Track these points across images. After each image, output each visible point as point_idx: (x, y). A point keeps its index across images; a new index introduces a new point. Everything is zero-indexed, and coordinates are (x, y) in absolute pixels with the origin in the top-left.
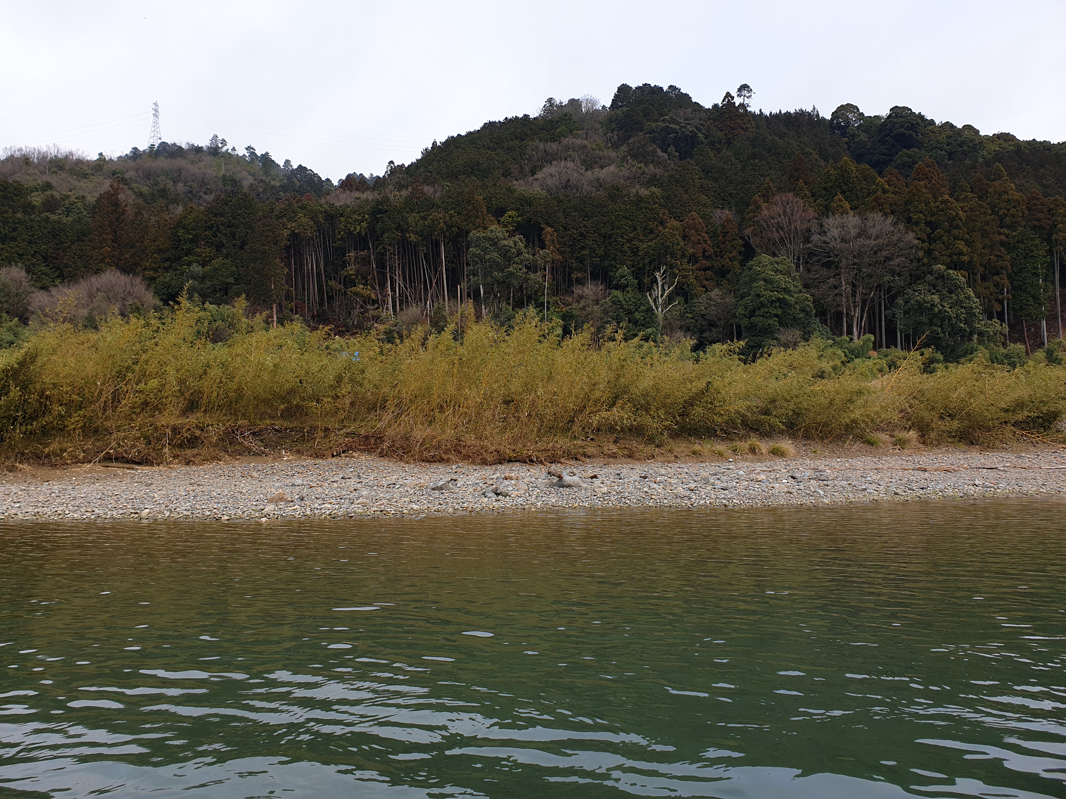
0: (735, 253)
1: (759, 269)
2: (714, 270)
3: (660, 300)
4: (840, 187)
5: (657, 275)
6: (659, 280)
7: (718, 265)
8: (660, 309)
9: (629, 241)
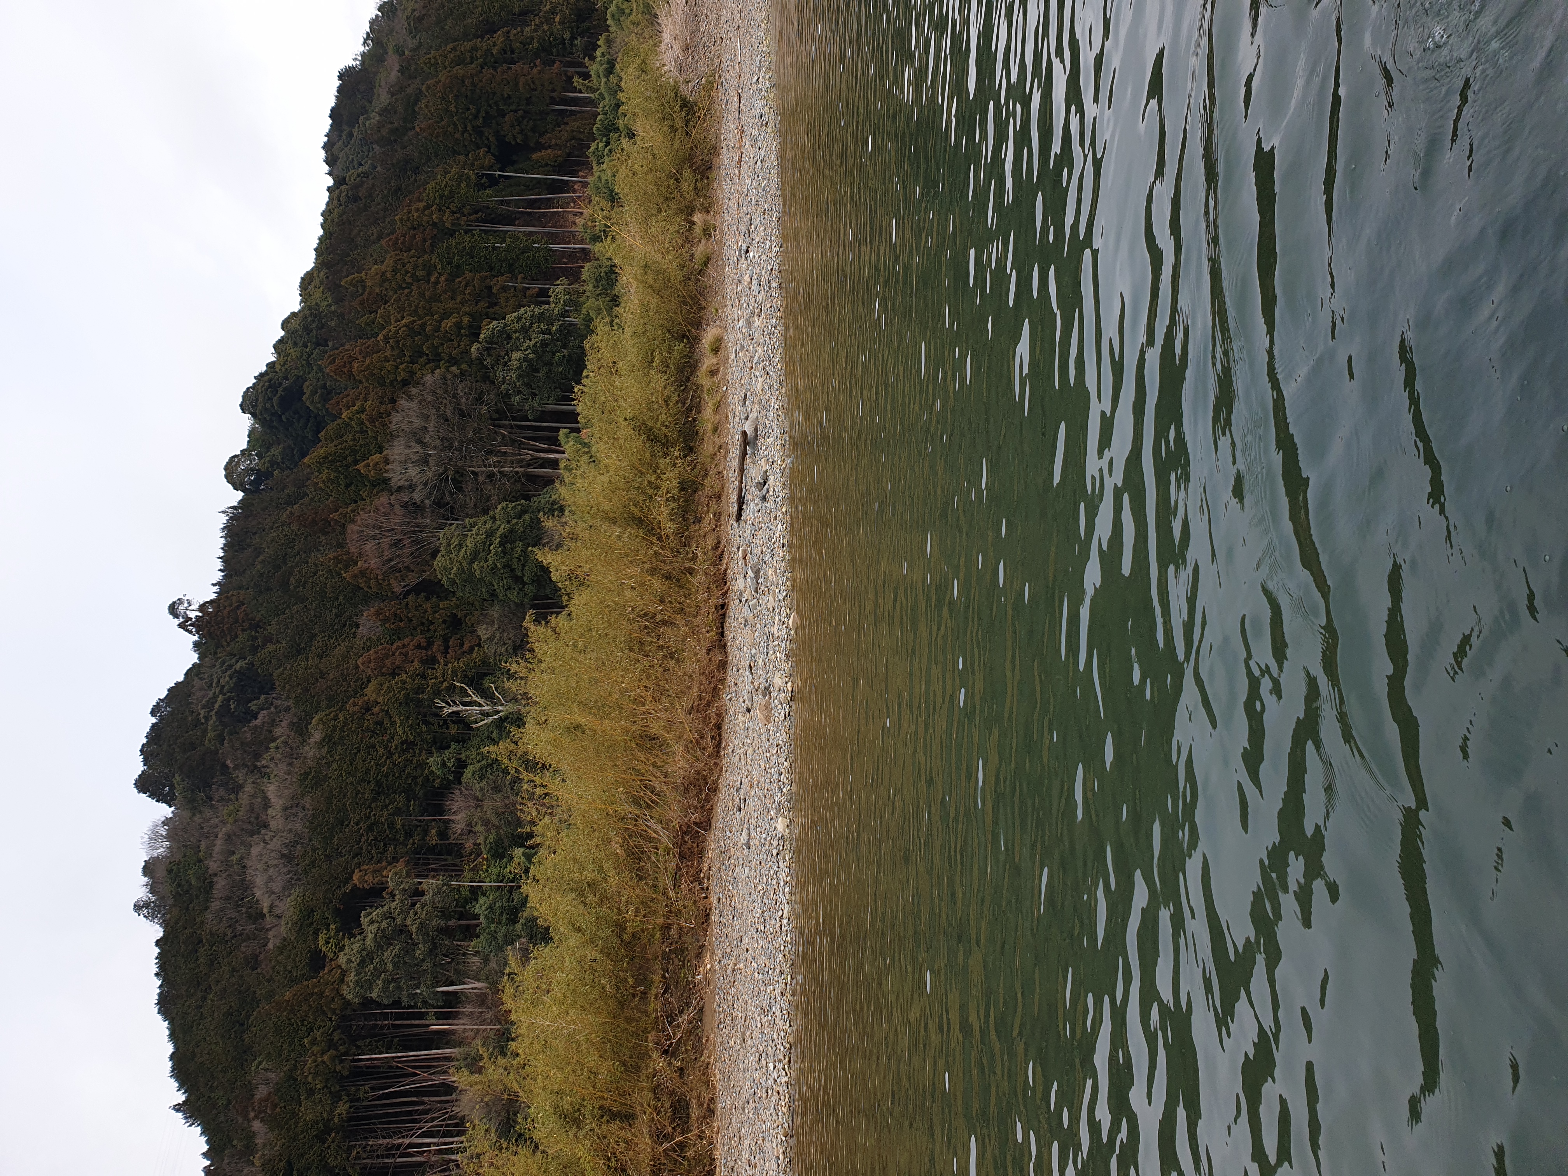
0: (428, 606)
1: (455, 569)
2: (449, 635)
3: (486, 708)
4: (348, 466)
5: (447, 711)
6: (455, 709)
7: (444, 629)
8: (500, 708)
9: (390, 755)
